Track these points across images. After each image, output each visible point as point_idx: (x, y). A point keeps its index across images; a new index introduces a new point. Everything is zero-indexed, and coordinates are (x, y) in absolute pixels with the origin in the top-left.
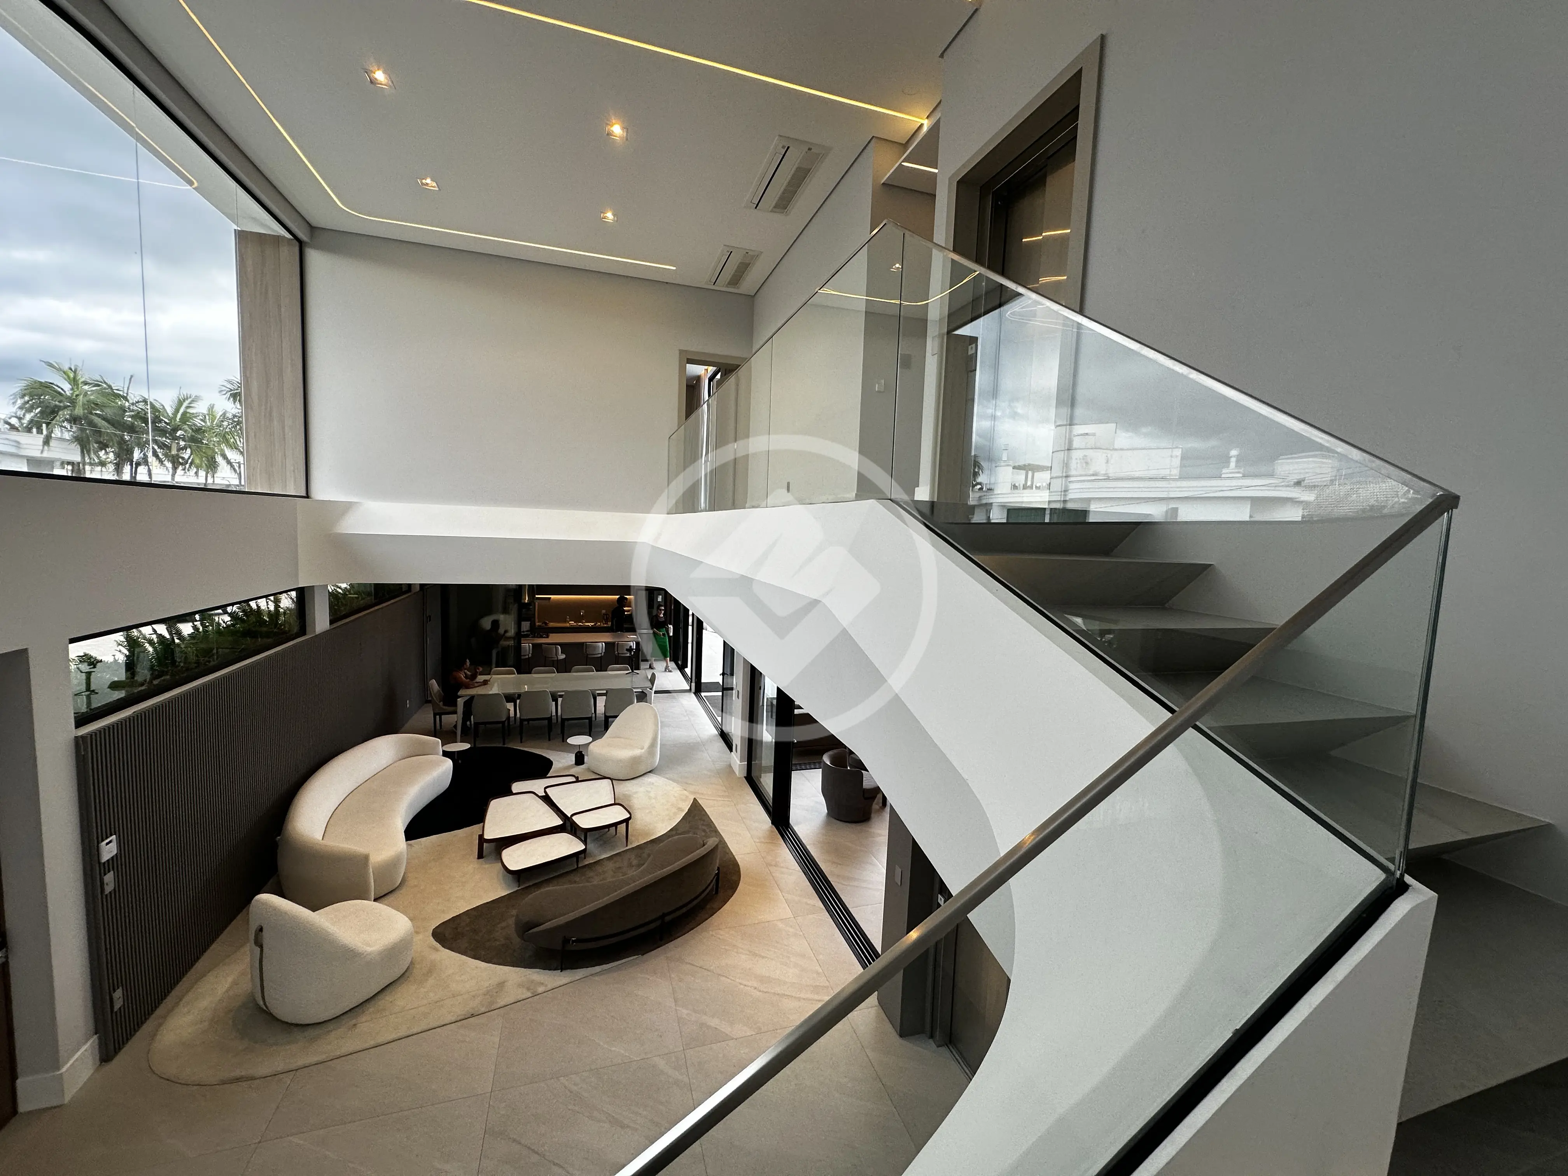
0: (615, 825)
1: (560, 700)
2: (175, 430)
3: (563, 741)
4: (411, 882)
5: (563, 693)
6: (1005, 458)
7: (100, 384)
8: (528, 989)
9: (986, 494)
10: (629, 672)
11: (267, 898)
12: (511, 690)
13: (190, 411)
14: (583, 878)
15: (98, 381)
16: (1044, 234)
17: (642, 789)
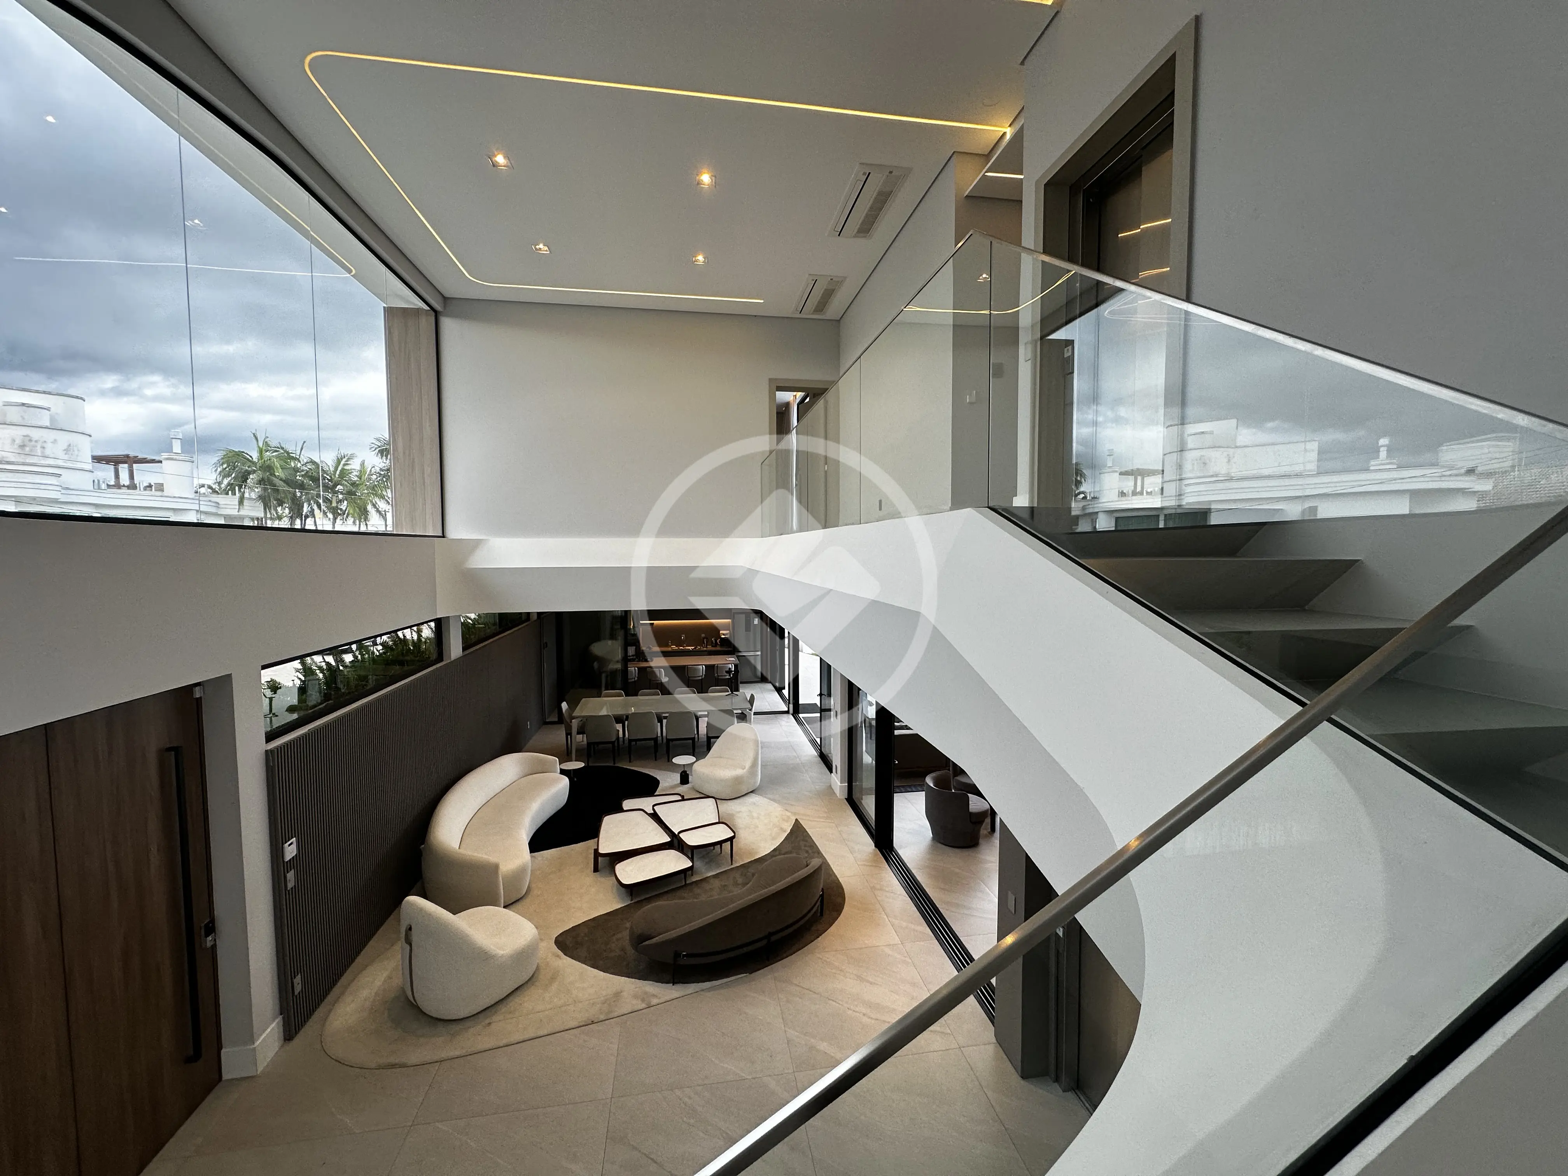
0: (720, 843)
1: (665, 721)
2: (335, 485)
3: (668, 761)
4: (535, 892)
5: (667, 715)
6: (1110, 464)
7: (278, 449)
8: (643, 1000)
9: (1090, 503)
10: (727, 693)
11: (414, 900)
12: (620, 712)
13: (346, 467)
14: (690, 894)
15: (276, 447)
16: (1141, 227)
17: (744, 809)
